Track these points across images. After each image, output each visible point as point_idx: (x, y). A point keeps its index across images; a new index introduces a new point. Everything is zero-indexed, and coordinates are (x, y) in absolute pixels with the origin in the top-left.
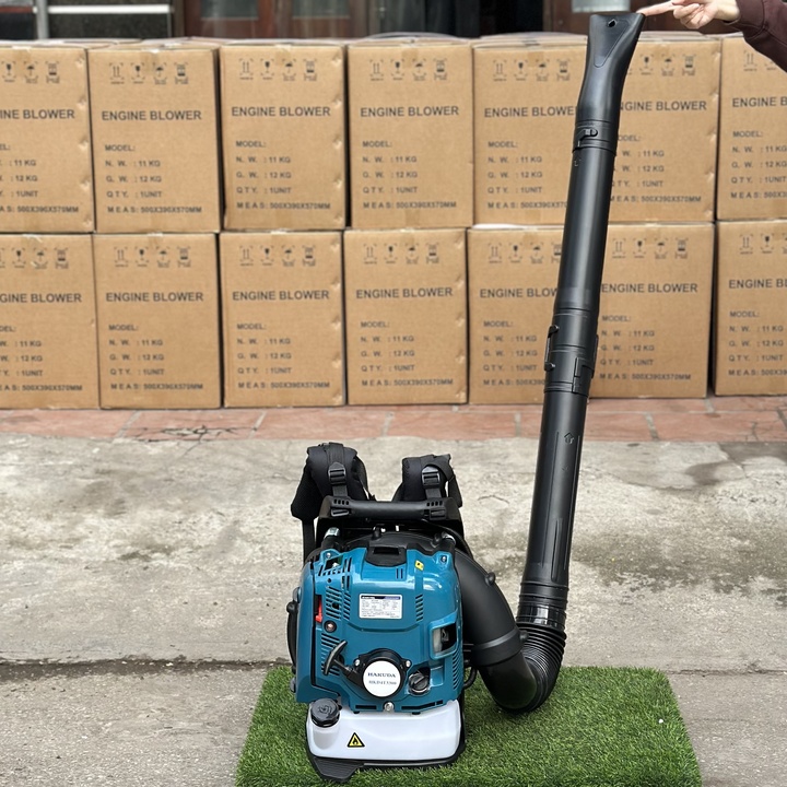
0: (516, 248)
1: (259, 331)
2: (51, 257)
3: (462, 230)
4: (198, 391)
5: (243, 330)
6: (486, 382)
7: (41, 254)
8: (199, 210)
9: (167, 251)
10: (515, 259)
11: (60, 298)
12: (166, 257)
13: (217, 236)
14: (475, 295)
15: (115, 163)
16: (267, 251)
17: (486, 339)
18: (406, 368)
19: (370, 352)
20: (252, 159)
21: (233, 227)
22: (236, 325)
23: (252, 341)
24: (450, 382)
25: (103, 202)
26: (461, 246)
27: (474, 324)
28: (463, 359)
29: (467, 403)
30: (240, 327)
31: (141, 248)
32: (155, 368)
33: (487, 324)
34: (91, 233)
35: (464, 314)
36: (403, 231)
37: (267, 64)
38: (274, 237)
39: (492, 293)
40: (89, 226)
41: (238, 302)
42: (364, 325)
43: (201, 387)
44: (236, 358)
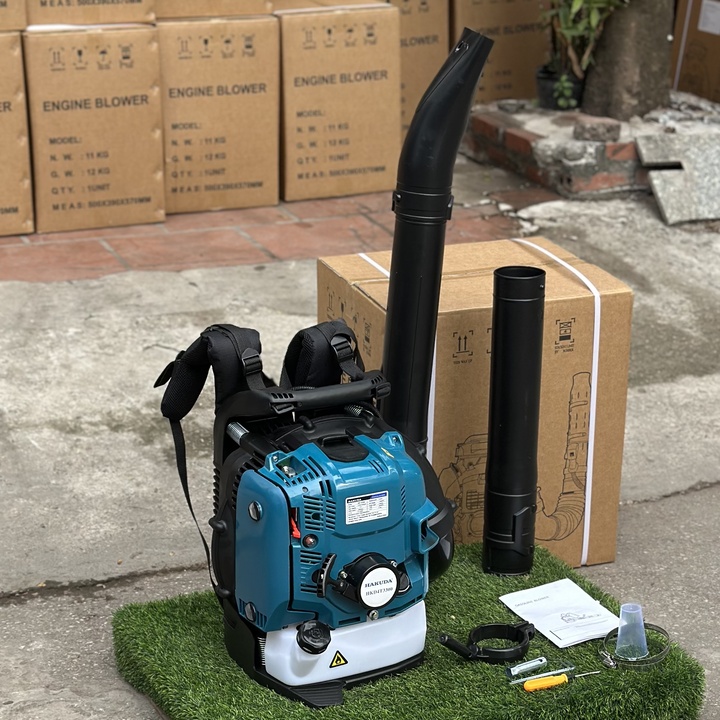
0: (80, 53)
3: (17, 34)
6: (56, 207)
10: (79, 65)
14: (37, 109)
17: (53, 158)
24: (15, 210)
26: (17, 52)
27: (39, 141)
28: (27, 183)
29: (35, 231)
33: (53, 141)
35: (26, 131)
39: (56, 106)
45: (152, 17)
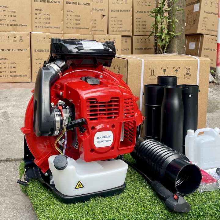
0: (44, 38)
3: (29, 33)
10: (44, 41)
24: (26, 76)
28: (30, 69)
39: (38, 51)
45: (62, 32)
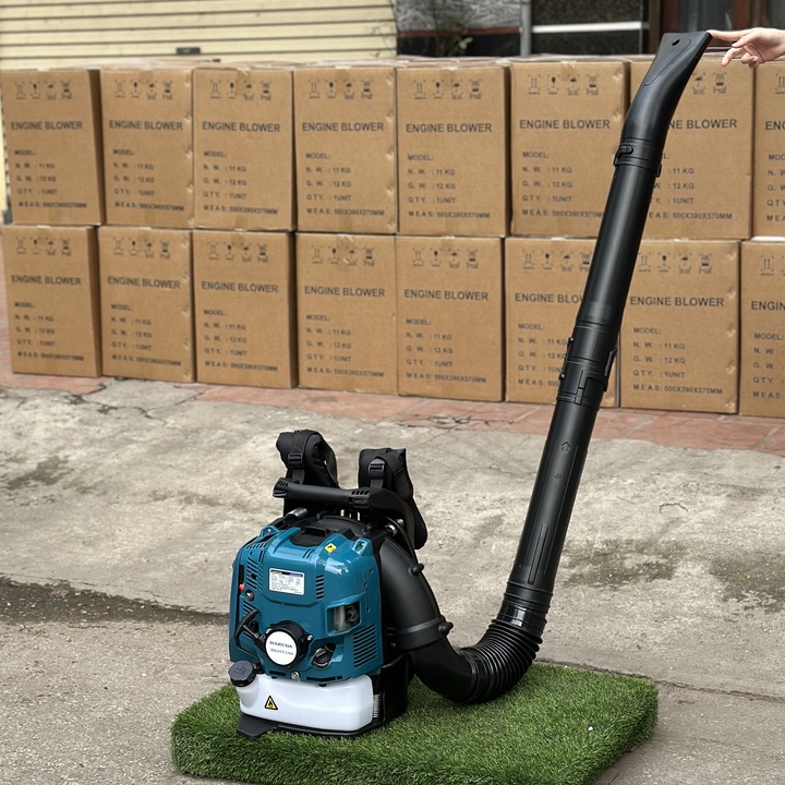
1: (538, 331)
2: (360, 256)
4: (481, 384)
5: (524, 330)
6: (756, 394)
7: (352, 252)
8: (487, 216)
9: (458, 253)
11: (367, 292)
12: (457, 259)
13: (503, 240)
14: (746, 306)
15: (415, 171)
16: (547, 256)
17: (757, 350)
18: (676, 375)
19: (642, 357)
20: (536, 169)
21: (518, 232)
22: (517, 325)
23: (532, 341)
25: (406, 207)
26: (733, 257)
27: (744, 335)
29: (737, 413)
30: (521, 326)
31: (435, 249)
32: (445, 361)
33: (757, 336)
34: (394, 234)
35: (736, 325)
36: (677, 240)
37: (554, 80)
38: (554, 242)
40: (392, 228)
41: (520, 303)
42: (637, 330)
43: (484, 380)
44: (517, 355)
